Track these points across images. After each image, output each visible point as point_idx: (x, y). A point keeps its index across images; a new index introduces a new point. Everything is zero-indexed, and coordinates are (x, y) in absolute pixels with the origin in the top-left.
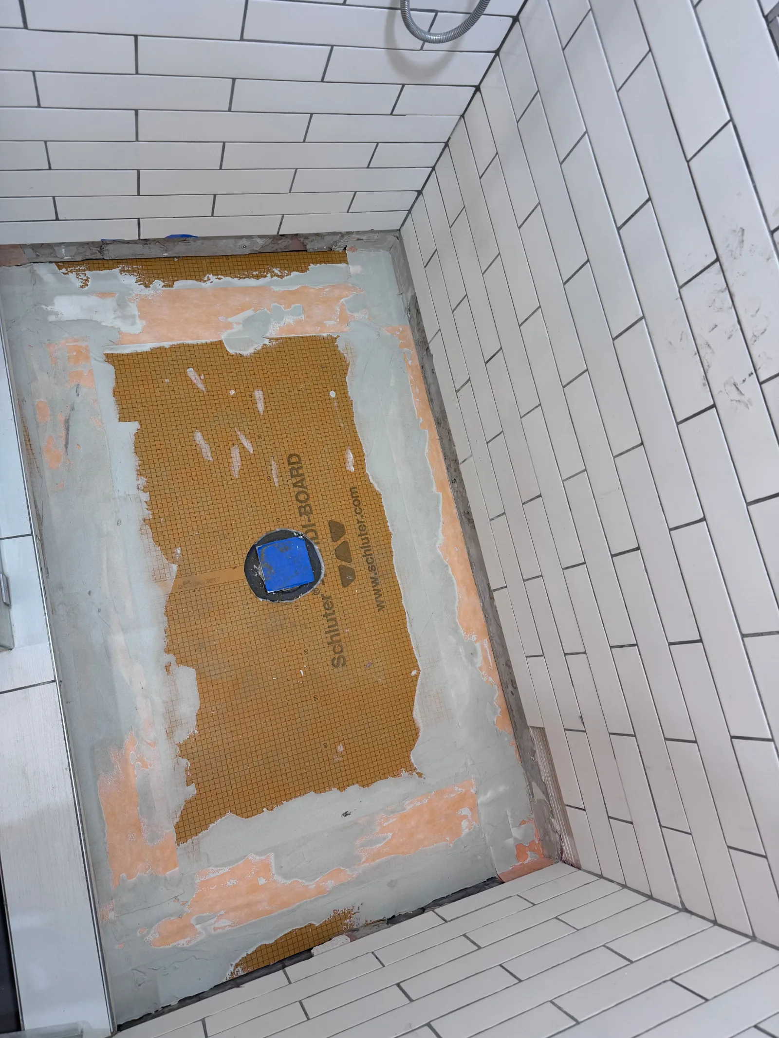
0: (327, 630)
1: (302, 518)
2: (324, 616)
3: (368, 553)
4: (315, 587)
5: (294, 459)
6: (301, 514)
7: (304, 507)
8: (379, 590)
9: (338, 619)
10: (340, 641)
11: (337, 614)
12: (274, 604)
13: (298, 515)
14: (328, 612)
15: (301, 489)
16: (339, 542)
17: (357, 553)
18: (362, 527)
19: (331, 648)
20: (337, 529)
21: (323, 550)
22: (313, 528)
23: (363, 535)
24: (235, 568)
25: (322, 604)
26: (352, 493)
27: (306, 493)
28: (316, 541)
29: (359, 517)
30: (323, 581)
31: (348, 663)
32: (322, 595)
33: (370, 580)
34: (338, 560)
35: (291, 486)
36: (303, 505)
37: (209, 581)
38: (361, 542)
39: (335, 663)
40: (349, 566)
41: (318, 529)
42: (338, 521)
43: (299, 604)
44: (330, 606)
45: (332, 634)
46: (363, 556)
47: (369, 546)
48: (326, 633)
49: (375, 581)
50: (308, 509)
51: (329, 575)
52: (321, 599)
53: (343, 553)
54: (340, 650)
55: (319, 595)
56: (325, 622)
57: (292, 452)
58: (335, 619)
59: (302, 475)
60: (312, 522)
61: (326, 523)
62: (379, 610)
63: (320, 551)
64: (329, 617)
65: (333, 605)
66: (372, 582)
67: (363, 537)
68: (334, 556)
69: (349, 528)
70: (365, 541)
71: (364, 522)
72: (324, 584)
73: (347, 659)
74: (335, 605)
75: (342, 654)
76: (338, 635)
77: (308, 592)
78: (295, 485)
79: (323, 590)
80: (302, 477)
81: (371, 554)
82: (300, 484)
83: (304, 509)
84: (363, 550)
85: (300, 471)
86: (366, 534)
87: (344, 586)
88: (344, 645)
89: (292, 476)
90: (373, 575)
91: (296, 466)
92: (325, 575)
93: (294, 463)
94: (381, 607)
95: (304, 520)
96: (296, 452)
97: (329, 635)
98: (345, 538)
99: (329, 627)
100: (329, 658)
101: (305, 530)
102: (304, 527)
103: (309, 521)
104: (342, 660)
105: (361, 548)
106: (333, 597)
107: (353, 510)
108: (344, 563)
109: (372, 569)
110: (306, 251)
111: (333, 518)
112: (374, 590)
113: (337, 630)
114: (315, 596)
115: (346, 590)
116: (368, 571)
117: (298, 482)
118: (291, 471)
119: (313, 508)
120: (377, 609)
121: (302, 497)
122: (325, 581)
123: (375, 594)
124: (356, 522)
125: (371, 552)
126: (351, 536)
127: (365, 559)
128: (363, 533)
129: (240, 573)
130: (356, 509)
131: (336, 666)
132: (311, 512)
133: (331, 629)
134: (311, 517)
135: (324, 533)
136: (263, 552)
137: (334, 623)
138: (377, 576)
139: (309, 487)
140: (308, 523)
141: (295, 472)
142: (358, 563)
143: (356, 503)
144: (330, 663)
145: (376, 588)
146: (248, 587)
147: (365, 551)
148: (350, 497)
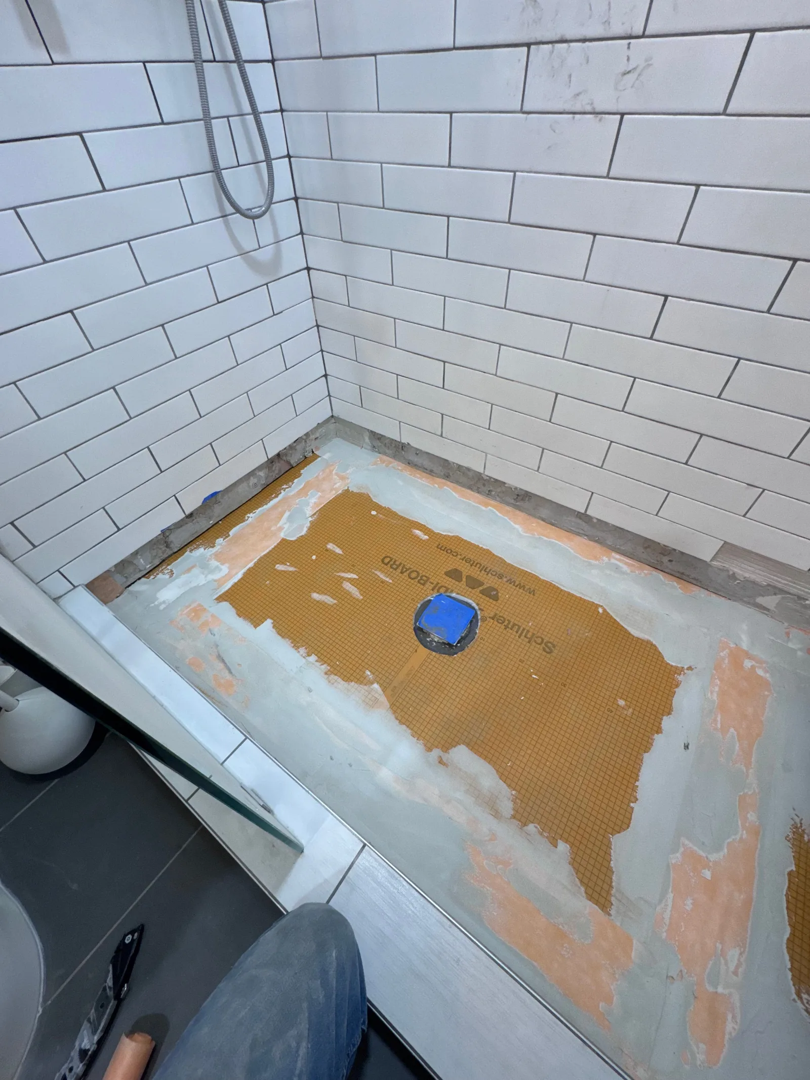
0: (518, 635)
1: (427, 586)
2: (505, 629)
3: (487, 571)
4: (479, 617)
5: (387, 560)
6: (423, 585)
7: (421, 579)
8: (520, 584)
9: (516, 622)
10: (533, 634)
11: (512, 620)
12: (467, 650)
13: (422, 587)
14: (505, 624)
15: (408, 572)
16: (464, 579)
17: (482, 576)
18: (468, 561)
19: (534, 644)
20: (455, 574)
21: (459, 592)
22: (440, 585)
23: (473, 563)
24: (416, 651)
25: (496, 623)
26: (441, 549)
27: (413, 571)
28: (449, 591)
29: (459, 557)
30: (480, 609)
31: (555, 643)
32: (490, 617)
33: (508, 584)
34: (475, 590)
35: (400, 575)
36: (419, 578)
37: (408, 675)
38: (477, 569)
39: (547, 650)
40: (486, 587)
41: (443, 584)
42: (449, 569)
43: (481, 636)
44: (502, 619)
45: (524, 634)
46: (487, 574)
47: (484, 566)
48: (519, 637)
49: (510, 581)
50: (424, 578)
51: (480, 603)
52: (492, 621)
53: (473, 583)
54: (540, 639)
55: (488, 619)
56: (511, 631)
57: (382, 558)
58: (514, 625)
59: (400, 564)
60: (435, 583)
61: (444, 576)
62: (534, 595)
63: (458, 594)
64: (510, 626)
65: (503, 618)
66: (510, 583)
67: (475, 564)
68: (470, 590)
69: (460, 567)
70: (478, 565)
71: (465, 557)
72: (483, 610)
73: (551, 640)
74: (505, 616)
75: (545, 641)
76: (528, 631)
77: (479, 624)
78: (402, 573)
79: (486, 614)
80: (402, 565)
81: (490, 570)
82: (405, 570)
83: (423, 581)
84: (483, 572)
85: (397, 563)
86: (474, 562)
87: (497, 600)
88: (539, 634)
89: (395, 569)
90: (505, 580)
91: (392, 563)
92: (478, 604)
93: (389, 562)
94: (532, 592)
95: (429, 586)
96: (384, 555)
97: (522, 637)
98: (464, 574)
99: (517, 632)
100: (540, 651)
101: (436, 591)
102: (433, 590)
103: (432, 583)
104: (549, 645)
105: (481, 571)
106: (498, 612)
107: (451, 556)
108: (481, 588)
109: (501, 577)
110: (293, 467)
111: (445, 570)
112: (517, 586)
113: (524, 629)
114: (486, 622)
115: (499, 602)
116: (500, 580)
117: (402, 569)
118: (391, 567)
119: (427, 575)
120: (532, 596)
121: (414, 575)
122: (482, 608)
123: (520, 588)
124: (461, 561)
125: (489, 568)
126: (466, 570)
127: (490, 575)
128: (472, 563)
129: (423, 651)
130: (453, 555)
131: (551, 652)
132: (428, 578)
133: (519, 632)
134: (431, 581)
135: (449, 582)
136: (424, 624)
137: (517, 627)
138: (508, 578)
139: (412, 567)
140: (432, 586)
141: (395, 566)
142: (489, 581)
143: (449, 551)
144: (544, 653)
145: (516, 585)
146: (438, 655)
147: (485, 571)
148: (442, 552)
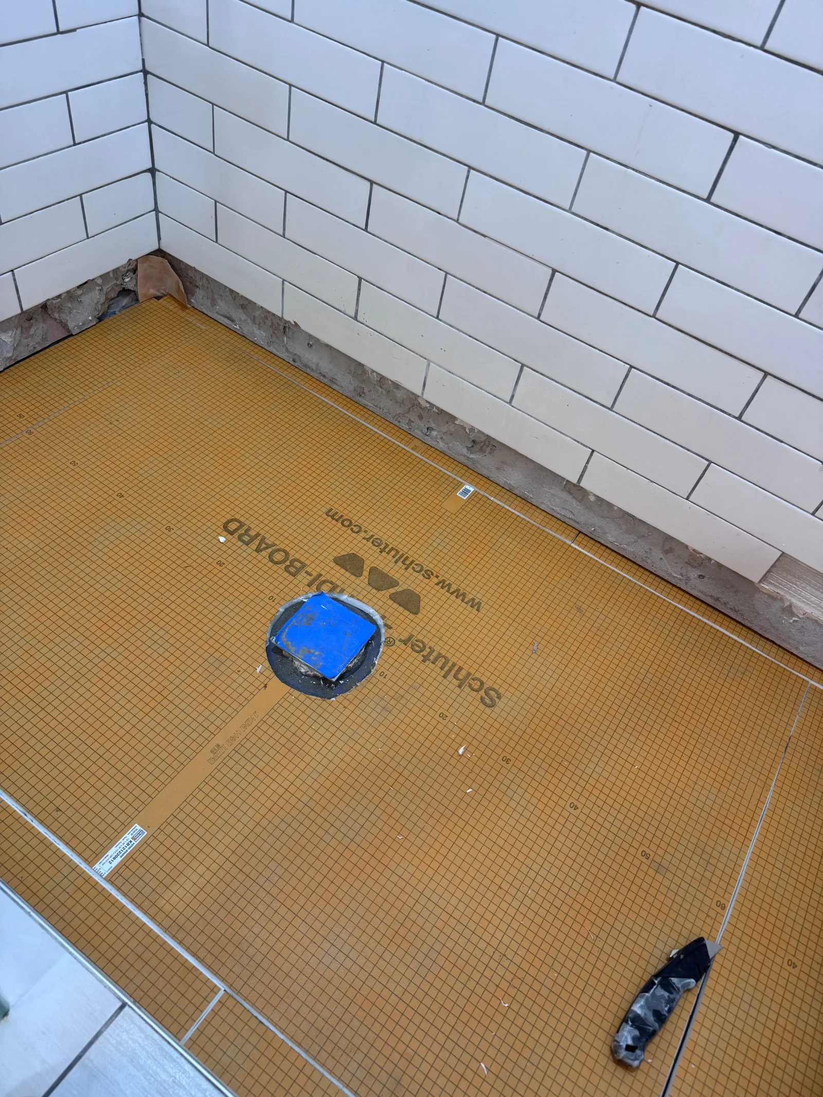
0: (443, 673)
1: (299, 577)
2: (424, 661)
3: (408, 562)
4: (383, 639)
5: (233, 526)
6: (294, 575)
7: (291, 565)
8: (458, 590)
9: (443, 652)
10: (469, 674)
11: (437, 648)
12: (354, 691)
13: (291, 578)
14: (425, 653)
15: (269, 550)
16: (366, 573)
17: (395, 571)
18: (375, 542)
19: (467, 689)
20: (351, 563)
21: (355, 593)
22: (323, 579)
23: (385, 548)
24: (265, 686)
25: (409, 650)
26: (332, 517)
27: (279, 550)
28: (338, 590)
29: (363, 534)
30: (386, 625)
31: (501, 691)
32: (400, 640)
33: (438, 587)
34: (383, 592)
35: (255, 554)
36: (288, 563)
37: (244, 726)
38: (390, 557)
39: (488, 701)
40: (401, 589)
41: (328, 577)
42: (343, 553)
43: (382, 669)
44: (421, 645)
45: (453, 672)
46: (406, 569)
47: (403, 555)
48: (445, 677)
49: (442, 584)
50: (298, 564)
51: (387, 615)
52: (403, 647)
53: (380, 581)
54: (479, 683)
55: (397, 643)
56: (432, 666)
57: (224, 520)
58: (439, 656)
59: (258, 535)
60: (315, 574)
61: (332, 564)
62: (478, 610)
63: (352, 596)
64: (432, 658)
65: (423, 643)
66: (442, 587)
67: (387, 550)
68: (374, 591)
69: (362, 552)
70: (393, 553)
71: (373, 536)
72: (390, 628)
73: (496, 687)
74: (426, 641)
75: (486, 686)
76: (460, 669)
77: (381, 650)
78: (258, 550)
79: (395, 635)
80: (260, 538)
81: (413, 562)
82: (264, 546)
83: (294, 568)
84: (400, 563)
85: (252, 533)
86: (387, 545)
87: (416, 613)
88: (478, 675)
89: (247, 544)
90: (436, 580)
91: (242, 531)
92: (383, 617)
93: (236, 530)
94: (476, 605)
95: (304, 579)
96: (229, 517)
97: (450, 677)
98: (367, 563)
99: (442, 668)
100: (476, 703)
101: (314, 587)
102: (309, 585)
103: (310, 575)
104: (492, 693)
105: (396, 562)
106: (415, 633)
107: (349, 531)
108: (392, 591)
109: (428, 575)
110: (71, 335)
111: (335, 554)
112: (452, 593)
113: (454, 665)
114: (394, 648)
115: (420, 615)
116: (427, 581)
117: (260, 544)
118: (240, 538)
119: (303, 559)
120: (475, 611)
121: (278, 557)
122: (389, 623)
123: (457, 597)
124: (365, 541)
125: (411, 559)
126: (372, 558)
127: (410, 570)
128: (382, 547)
129: (278, 688)
130: (352, 530)
131: (492, 706)
132: (304, 565)
133: (446, 668)
134: (309, 569)
135: (340, 575)
136: (285, 642)
137: (443, 660)
138: (441, 578)
139: (277, 542)
140: (310, 578)
141: (246, 538)
142: (408, 581)
143: (346, 523)
144: (482, 706)
145: (452, 590)
146: (303, 697)
147: (403, 563)
148: (334, 522)
